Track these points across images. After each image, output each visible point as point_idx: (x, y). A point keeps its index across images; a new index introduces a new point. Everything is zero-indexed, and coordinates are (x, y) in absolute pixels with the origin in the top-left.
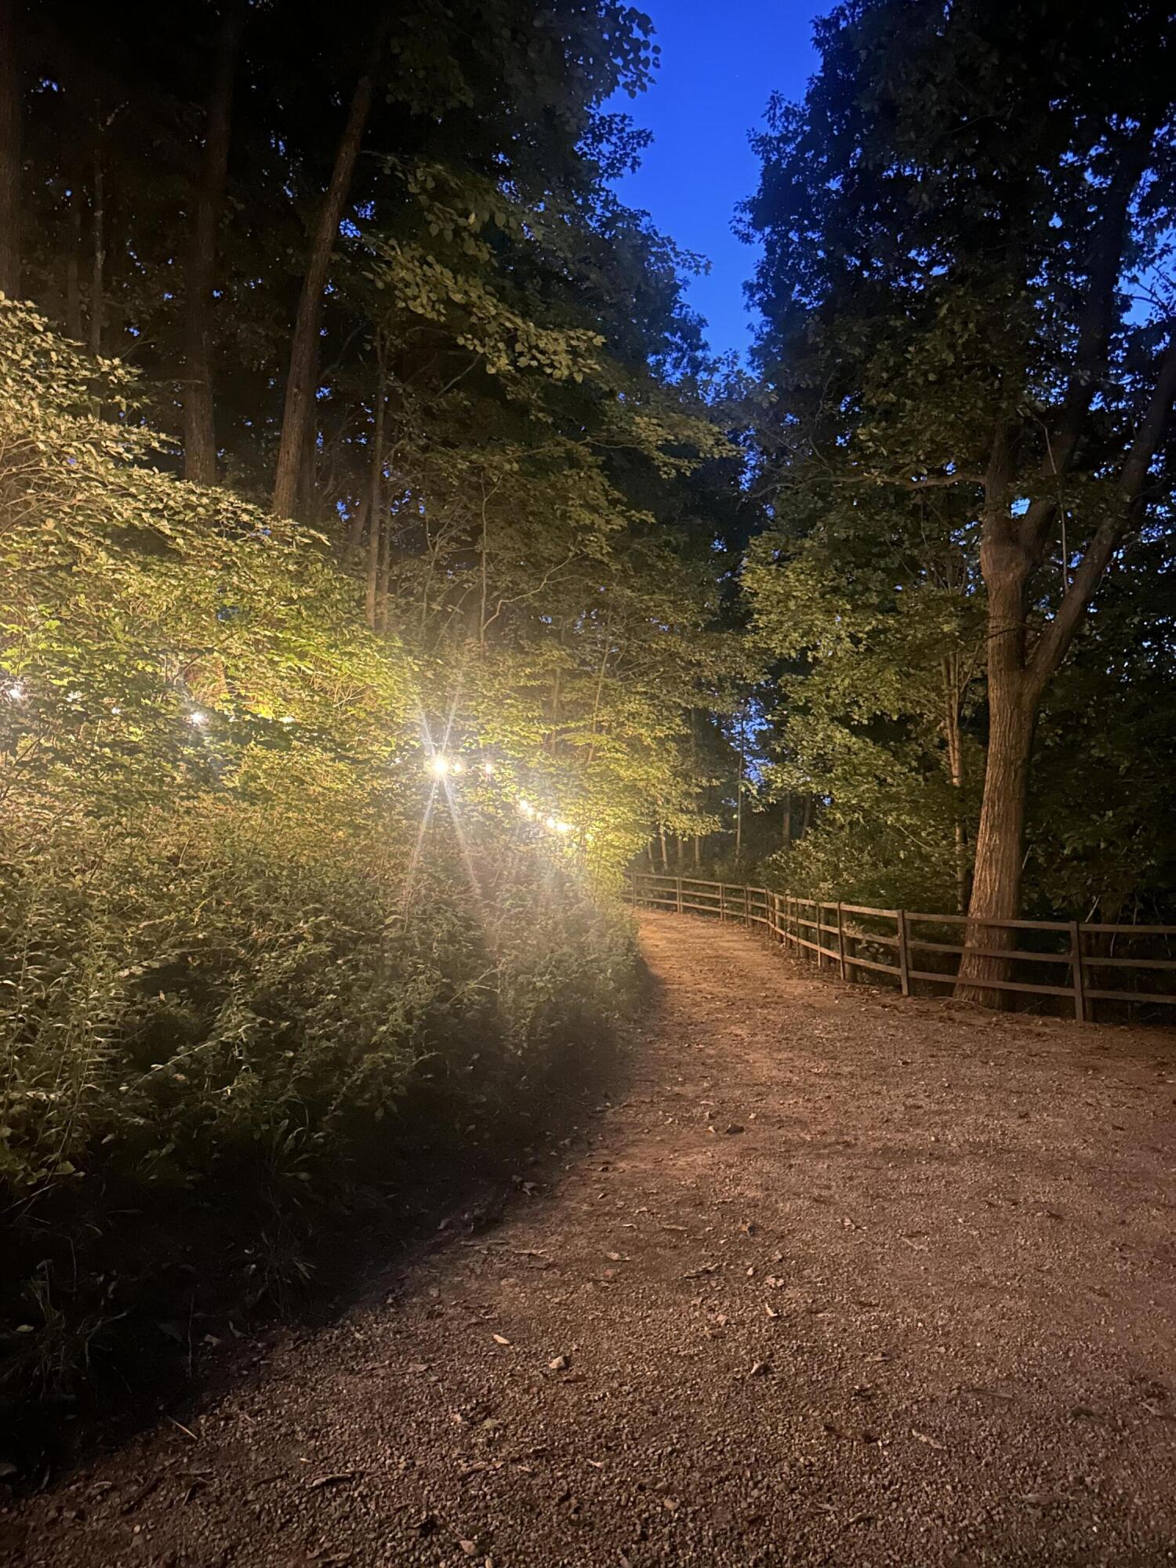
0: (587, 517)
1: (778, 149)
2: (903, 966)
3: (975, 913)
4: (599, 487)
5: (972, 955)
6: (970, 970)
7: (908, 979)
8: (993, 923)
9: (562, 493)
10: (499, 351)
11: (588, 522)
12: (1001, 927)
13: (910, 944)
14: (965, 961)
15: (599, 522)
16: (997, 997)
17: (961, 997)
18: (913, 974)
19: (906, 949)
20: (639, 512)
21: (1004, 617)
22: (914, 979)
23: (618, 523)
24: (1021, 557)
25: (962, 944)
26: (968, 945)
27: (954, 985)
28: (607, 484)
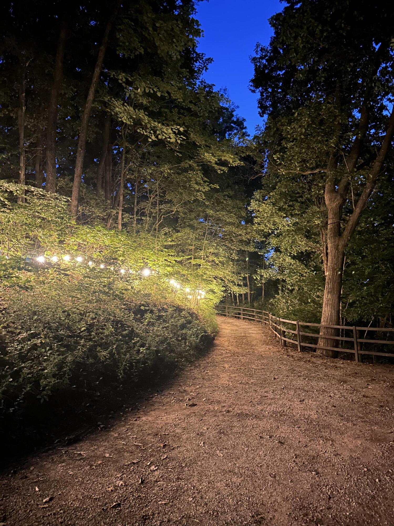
0: (197, 187)
1: (259, 62)
2: (298, 341)
3: (323, 323)
4: (200, 177)
5: (322, 338)
6: (321, 343)
7: (300, 346)
8: (328, 326)
9: (189, 179)
10: (151, 133)
11: (198, 188)
12: (331, 328)
13: (301, 333)
14: (320, 340)
15: (201, 188)
16: (330, 353)
17: (318, 353)
18: (302, 344)
19: (299, 335)
20: (214, 184)
21: (333, 218)
22: (302, 346)
23: (207, 189)
24: (339, 197)
25: (319, 334)
26: (321, 334)
27: (316, 348)
28: (202, 176)
